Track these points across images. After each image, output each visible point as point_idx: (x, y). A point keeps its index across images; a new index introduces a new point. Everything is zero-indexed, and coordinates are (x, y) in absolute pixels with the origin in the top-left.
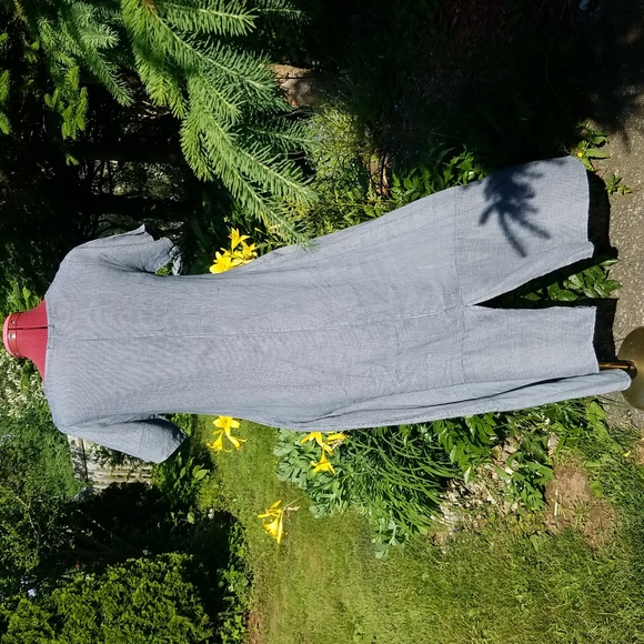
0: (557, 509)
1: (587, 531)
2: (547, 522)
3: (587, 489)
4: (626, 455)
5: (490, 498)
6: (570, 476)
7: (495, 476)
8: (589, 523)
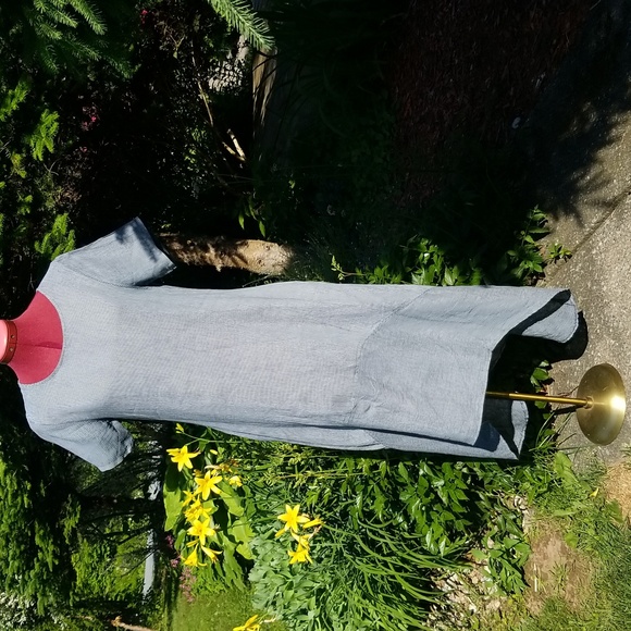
0: (537, 585)
1: (568, 597)
2: (528, 606)
3: (563, 551)
4: (595, 494)
5: (472, 607)
6: (546, 545)
7: (475, 581)
8: (569, 586)
